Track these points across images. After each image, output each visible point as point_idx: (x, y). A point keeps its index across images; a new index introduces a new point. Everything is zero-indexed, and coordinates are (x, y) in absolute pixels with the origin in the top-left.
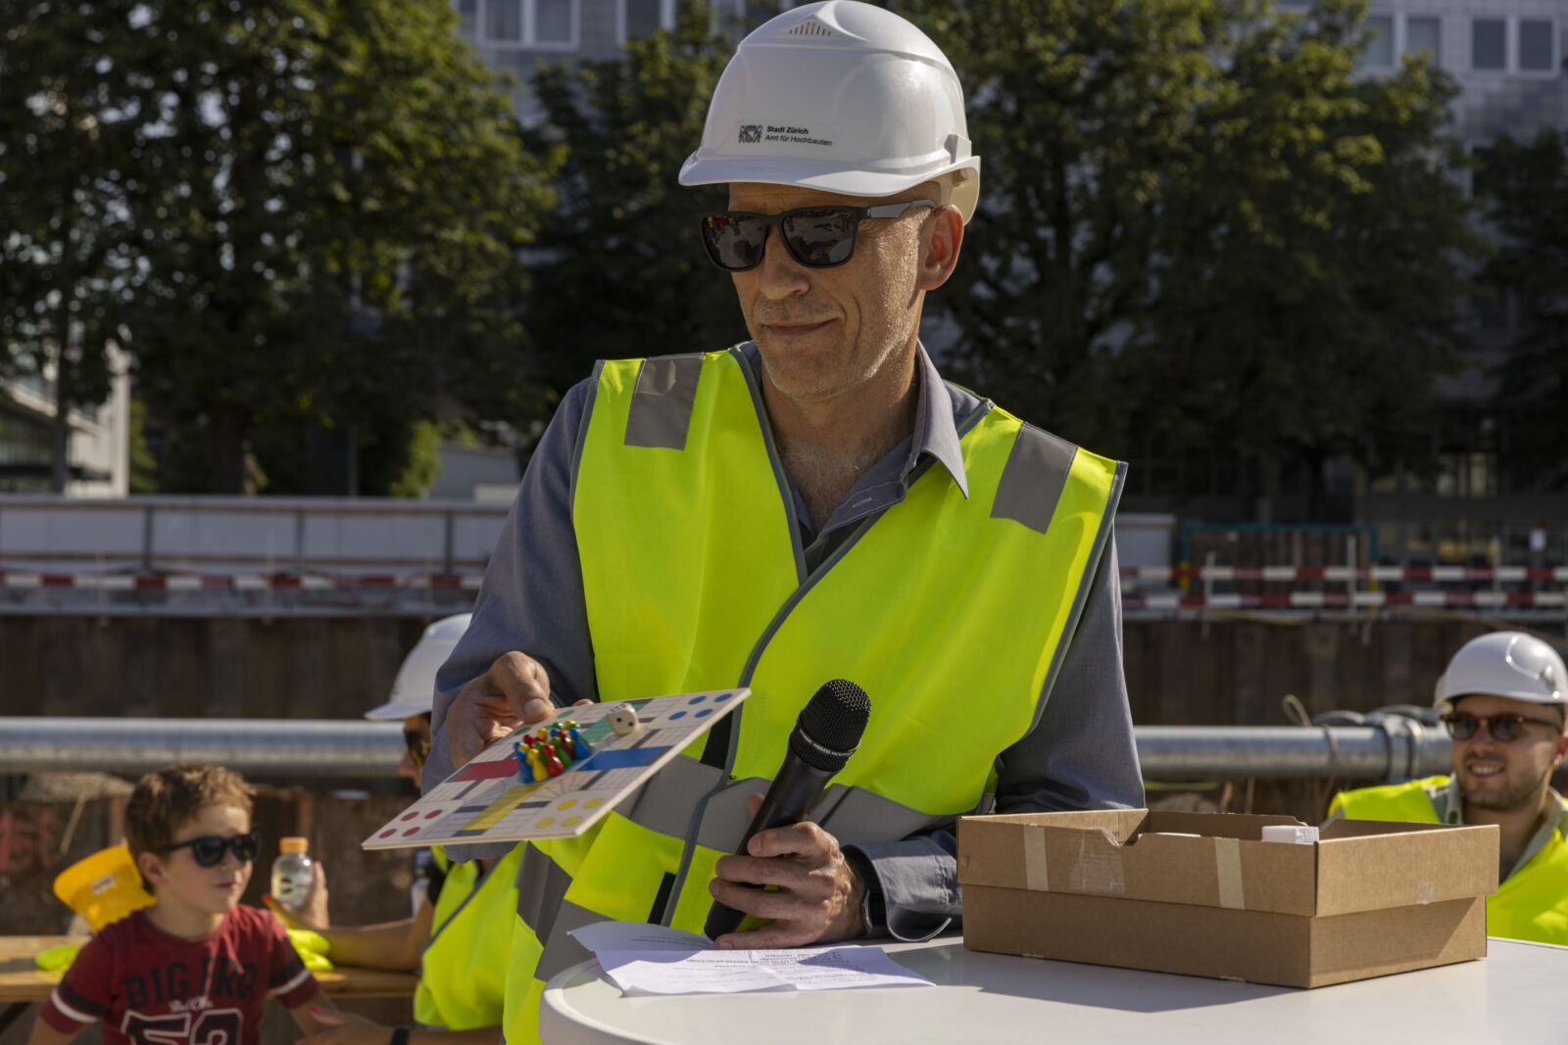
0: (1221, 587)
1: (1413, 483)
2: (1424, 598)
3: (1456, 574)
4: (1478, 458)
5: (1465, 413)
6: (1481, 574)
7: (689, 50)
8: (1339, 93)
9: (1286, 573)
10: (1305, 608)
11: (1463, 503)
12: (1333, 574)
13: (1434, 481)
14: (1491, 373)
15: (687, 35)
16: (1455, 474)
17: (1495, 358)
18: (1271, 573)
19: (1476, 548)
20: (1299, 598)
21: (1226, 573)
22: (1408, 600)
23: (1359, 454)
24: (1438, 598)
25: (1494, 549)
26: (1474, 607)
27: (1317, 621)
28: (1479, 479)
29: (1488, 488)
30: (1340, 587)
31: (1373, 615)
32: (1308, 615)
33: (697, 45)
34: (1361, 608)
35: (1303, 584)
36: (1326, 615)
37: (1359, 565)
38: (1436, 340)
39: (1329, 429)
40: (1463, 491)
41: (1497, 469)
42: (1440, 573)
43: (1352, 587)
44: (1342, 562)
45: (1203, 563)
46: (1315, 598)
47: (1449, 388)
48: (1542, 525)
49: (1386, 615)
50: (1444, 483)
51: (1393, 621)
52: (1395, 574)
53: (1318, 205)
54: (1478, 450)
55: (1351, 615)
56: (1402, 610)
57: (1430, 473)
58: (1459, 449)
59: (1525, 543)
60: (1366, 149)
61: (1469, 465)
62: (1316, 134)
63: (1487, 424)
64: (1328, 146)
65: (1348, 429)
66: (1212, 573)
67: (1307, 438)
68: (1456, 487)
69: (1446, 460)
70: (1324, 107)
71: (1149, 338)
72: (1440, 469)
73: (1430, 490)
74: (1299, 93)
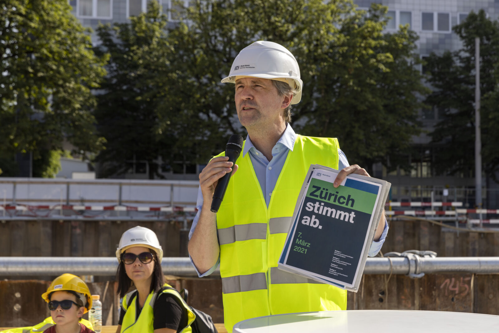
1: (402, 172)
2: (407, 213)
3: (419, 204)
4: (424, 164)
5: (420, 148)
6: (427, 204)
7: (152, 20)
8: (379, 38)
11: (420, 180)
13: (410, 172)
14: (429, 135)
15: (152, 15)
16: (416, 169)
17: (431, 130)
19: (424, 195)
22: (402, 214)
23: (384, 163)
24: (413, 213)
25: (432, 195)
26: (424, 216)
28: (425, 171)
29: (428, 174)
31: (390, 219)
33: (155, 18)
38: (410, 124)
39: (375, 154)
40: (419, 175)
41: (431, 167)
42: (413, 204)
47: (416, 140)
48: (447, 188)
49: (395, 218)
50: (413, 173)
51: (397, 220)
52: (398, 204)
53: (371, 77)
54: (424, 161)
56: (400, 217)
57: (408, 169)
58: (418, 161)
59: (441, 193)
60: (388, 57)
61: (421, 166)
62: (371, 52)
63: (427, 152)
64: (374, 56)
65: (382, 154)
67: (369, 156)
68: (417, 174)
69: (413, 164)
70: (373, 43)
71: (314, 122)
72: (412, 168)
73: (408, 175)
74: (364, 38)
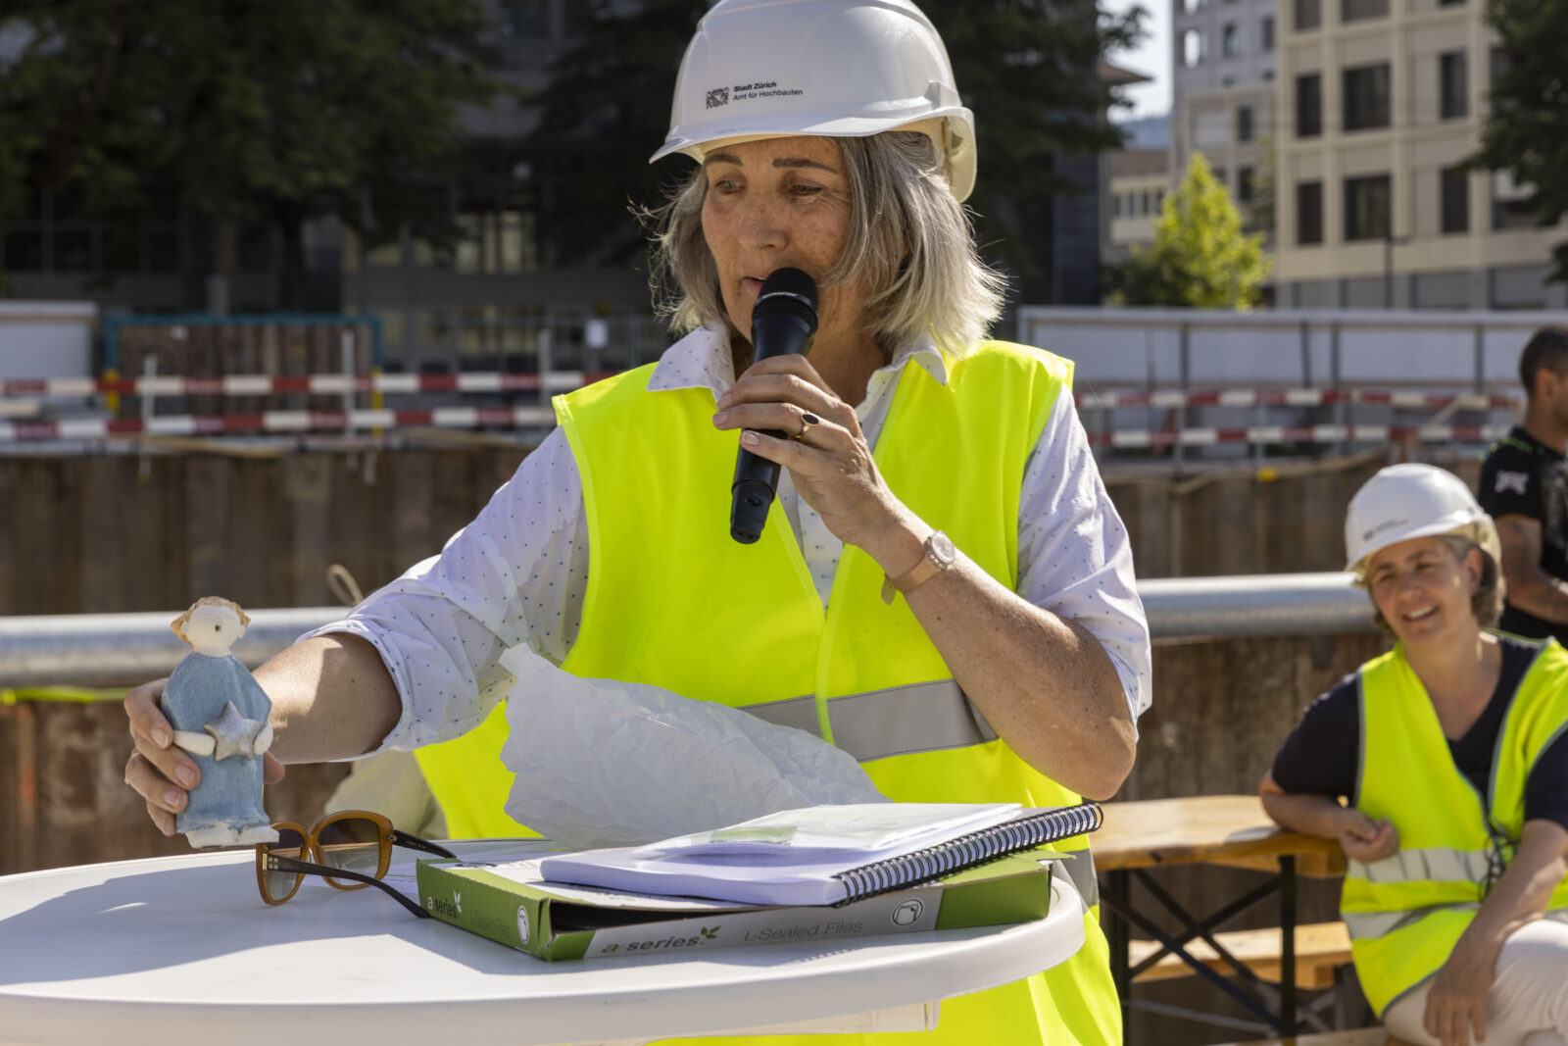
0: (165, 406)
1: (423, 253)
2: (446, 417)
3: (490, 382)
4: (511, 218)
5: (492, 155)
6: (523, 382)
9: (259, 385)
10: (284, 433)
11: (492, 282)
12: (322, 384)
13: (453, 251)
14: (528, 102)
16: (480, 241)
17: (536, 82)
18: (236, 385)
19: (511, 344)
20: (275, 420)
21: (173, 386)
22: (426, 419)
23: (350, 215)
24: (466, 416)
25: (544, 345)
26: (510, 428)
27: (302, 451)
28: (512, 246)
29: (524, 259)
30: (332, 404)
31: (378, 442)
32: (288, 444)
34: (362, 432)
35: (279, 401)
36: (313, 443)
37: (359, 373)
38: (454, 55)
39: (314, 178)
40: (491, 265)
41: (538, 236)
42: (470, 382)
43: (348, 403)
44: (334, 368)
45: (140, 372)
46: (298, 420)
47: (475, 121)
48: (601, 314)
49: (396, 441)
50: (466, 253)
51: (406, 450)
52: (408, 383)
54: (511, 208)
55: (348, 442)
56: (418, 433)
57: (445, 238)
58: (485, 206)
59: (578, 336)
61: (499, 227)
63: (522, 171)
65: (340, 179)
66: (152, 385)
67: (286, 188)
68: (481, 258)
69: (465, 221)
71: (57, 43)
72: (460, 234)
73: (446, 265)
